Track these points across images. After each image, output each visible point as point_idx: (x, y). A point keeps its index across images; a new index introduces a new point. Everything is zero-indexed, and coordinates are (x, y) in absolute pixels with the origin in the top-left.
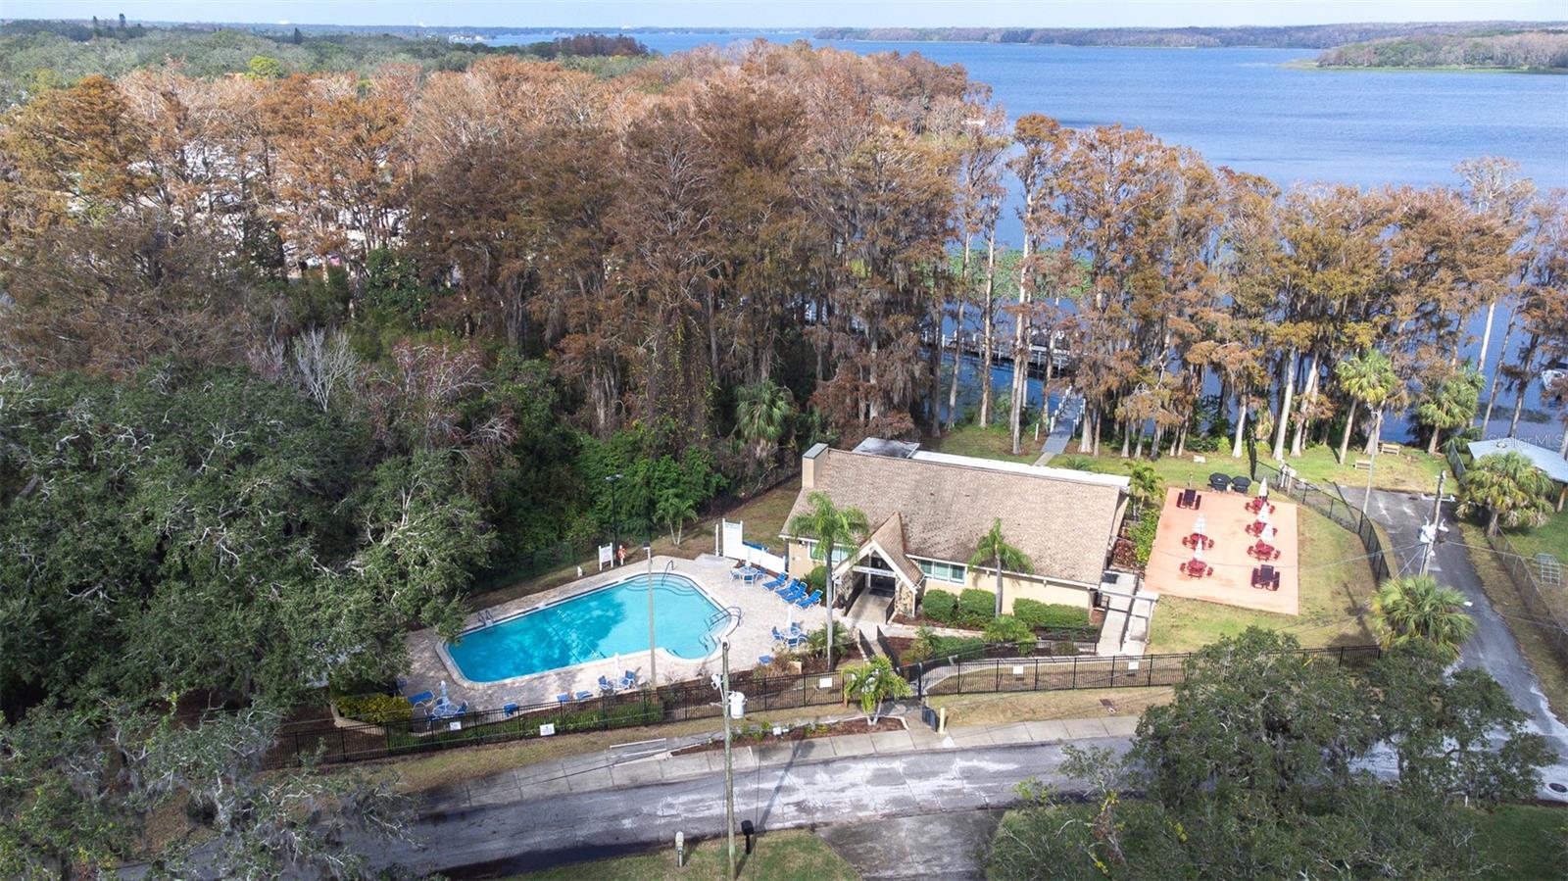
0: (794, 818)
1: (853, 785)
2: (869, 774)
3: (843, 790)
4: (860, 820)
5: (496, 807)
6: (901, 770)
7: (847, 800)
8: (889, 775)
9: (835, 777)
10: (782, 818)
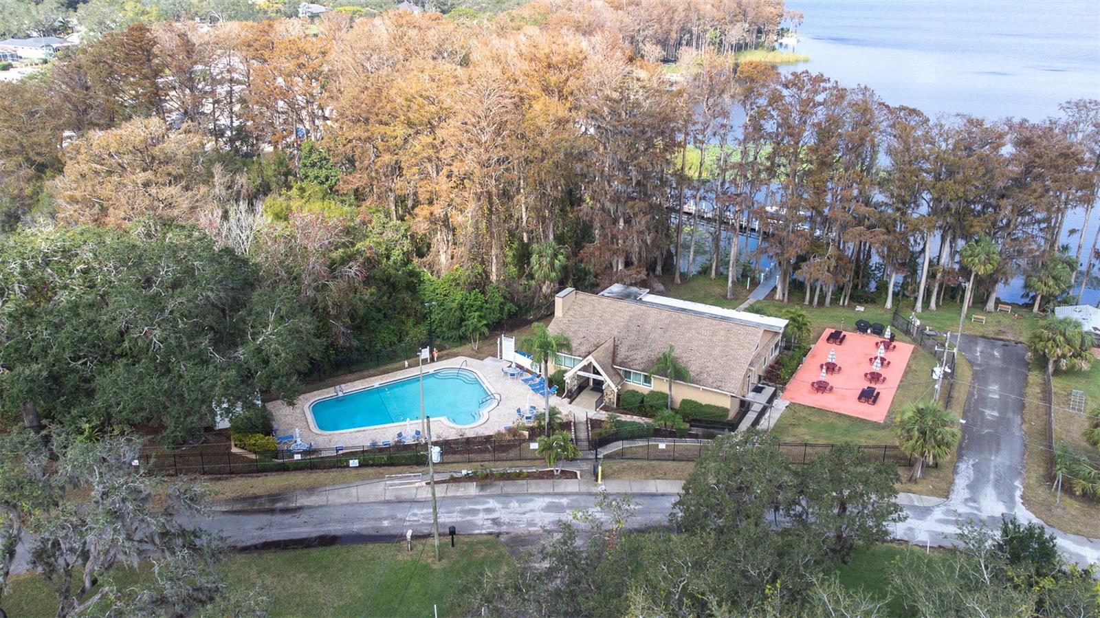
0: (489, 528)
1: (532, 511)
2: (544, 504)
3: (524, 513)
4: (530, 532)
5: (309, 507)
6: (565, 504)
7: (525, 520)
8: (557, 506)
9: (523, 505)
10: (482, 527)
